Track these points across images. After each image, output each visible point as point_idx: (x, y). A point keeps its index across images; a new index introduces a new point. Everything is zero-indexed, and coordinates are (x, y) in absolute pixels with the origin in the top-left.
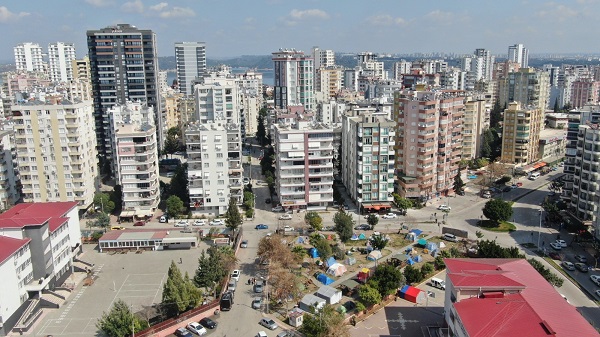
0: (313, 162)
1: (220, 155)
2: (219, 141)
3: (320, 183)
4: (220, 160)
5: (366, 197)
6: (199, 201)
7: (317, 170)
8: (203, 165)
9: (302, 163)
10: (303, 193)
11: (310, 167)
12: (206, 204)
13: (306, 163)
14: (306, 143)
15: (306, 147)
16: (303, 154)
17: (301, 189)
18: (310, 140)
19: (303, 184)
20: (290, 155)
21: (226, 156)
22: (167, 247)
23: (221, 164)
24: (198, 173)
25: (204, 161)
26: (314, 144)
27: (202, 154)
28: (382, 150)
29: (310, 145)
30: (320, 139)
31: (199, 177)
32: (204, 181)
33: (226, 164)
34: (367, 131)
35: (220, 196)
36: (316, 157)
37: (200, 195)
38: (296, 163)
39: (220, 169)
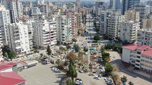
0: (52, 32)
1: (26, 34)
2: (25, 29)
3: (54, 39)
4: (26, 35)
5: (65, 40)
6: (20, 51)
7: (53, 35)
8: (20, 38)
9: (49, 33)
10: (49, 42)
11: (51, 34)
12: (22, 51)
13: (50, 33)
14: (49, 26)
15: (50, 28)
16: (49, 30)
17: (49, 41)
18: (50, 25)
19: (49, 40)
20: (46, 31)
21: (28, 33)
22: (29, 67)
23: (26, 37)
24: (19, 41)
25: (20, 36)
26: (52, 26)
27: (20, 34)
28: (69, 26)
29: (51, 27)
30: (53, 25)
31: (19, 43)
32: (21, 43)
33: (28, 36)
34: (65, 21)
35: (27, 48)
36: (52, 31)
37: (20, 49)
38: (47, 33)
39: (26, 38)
